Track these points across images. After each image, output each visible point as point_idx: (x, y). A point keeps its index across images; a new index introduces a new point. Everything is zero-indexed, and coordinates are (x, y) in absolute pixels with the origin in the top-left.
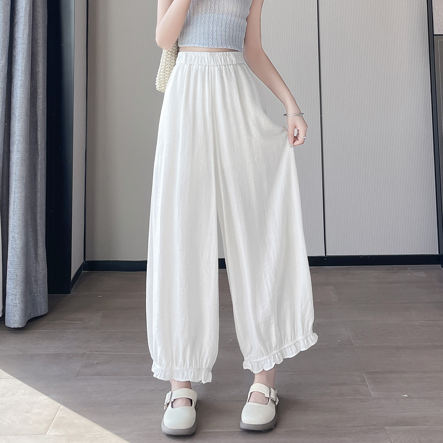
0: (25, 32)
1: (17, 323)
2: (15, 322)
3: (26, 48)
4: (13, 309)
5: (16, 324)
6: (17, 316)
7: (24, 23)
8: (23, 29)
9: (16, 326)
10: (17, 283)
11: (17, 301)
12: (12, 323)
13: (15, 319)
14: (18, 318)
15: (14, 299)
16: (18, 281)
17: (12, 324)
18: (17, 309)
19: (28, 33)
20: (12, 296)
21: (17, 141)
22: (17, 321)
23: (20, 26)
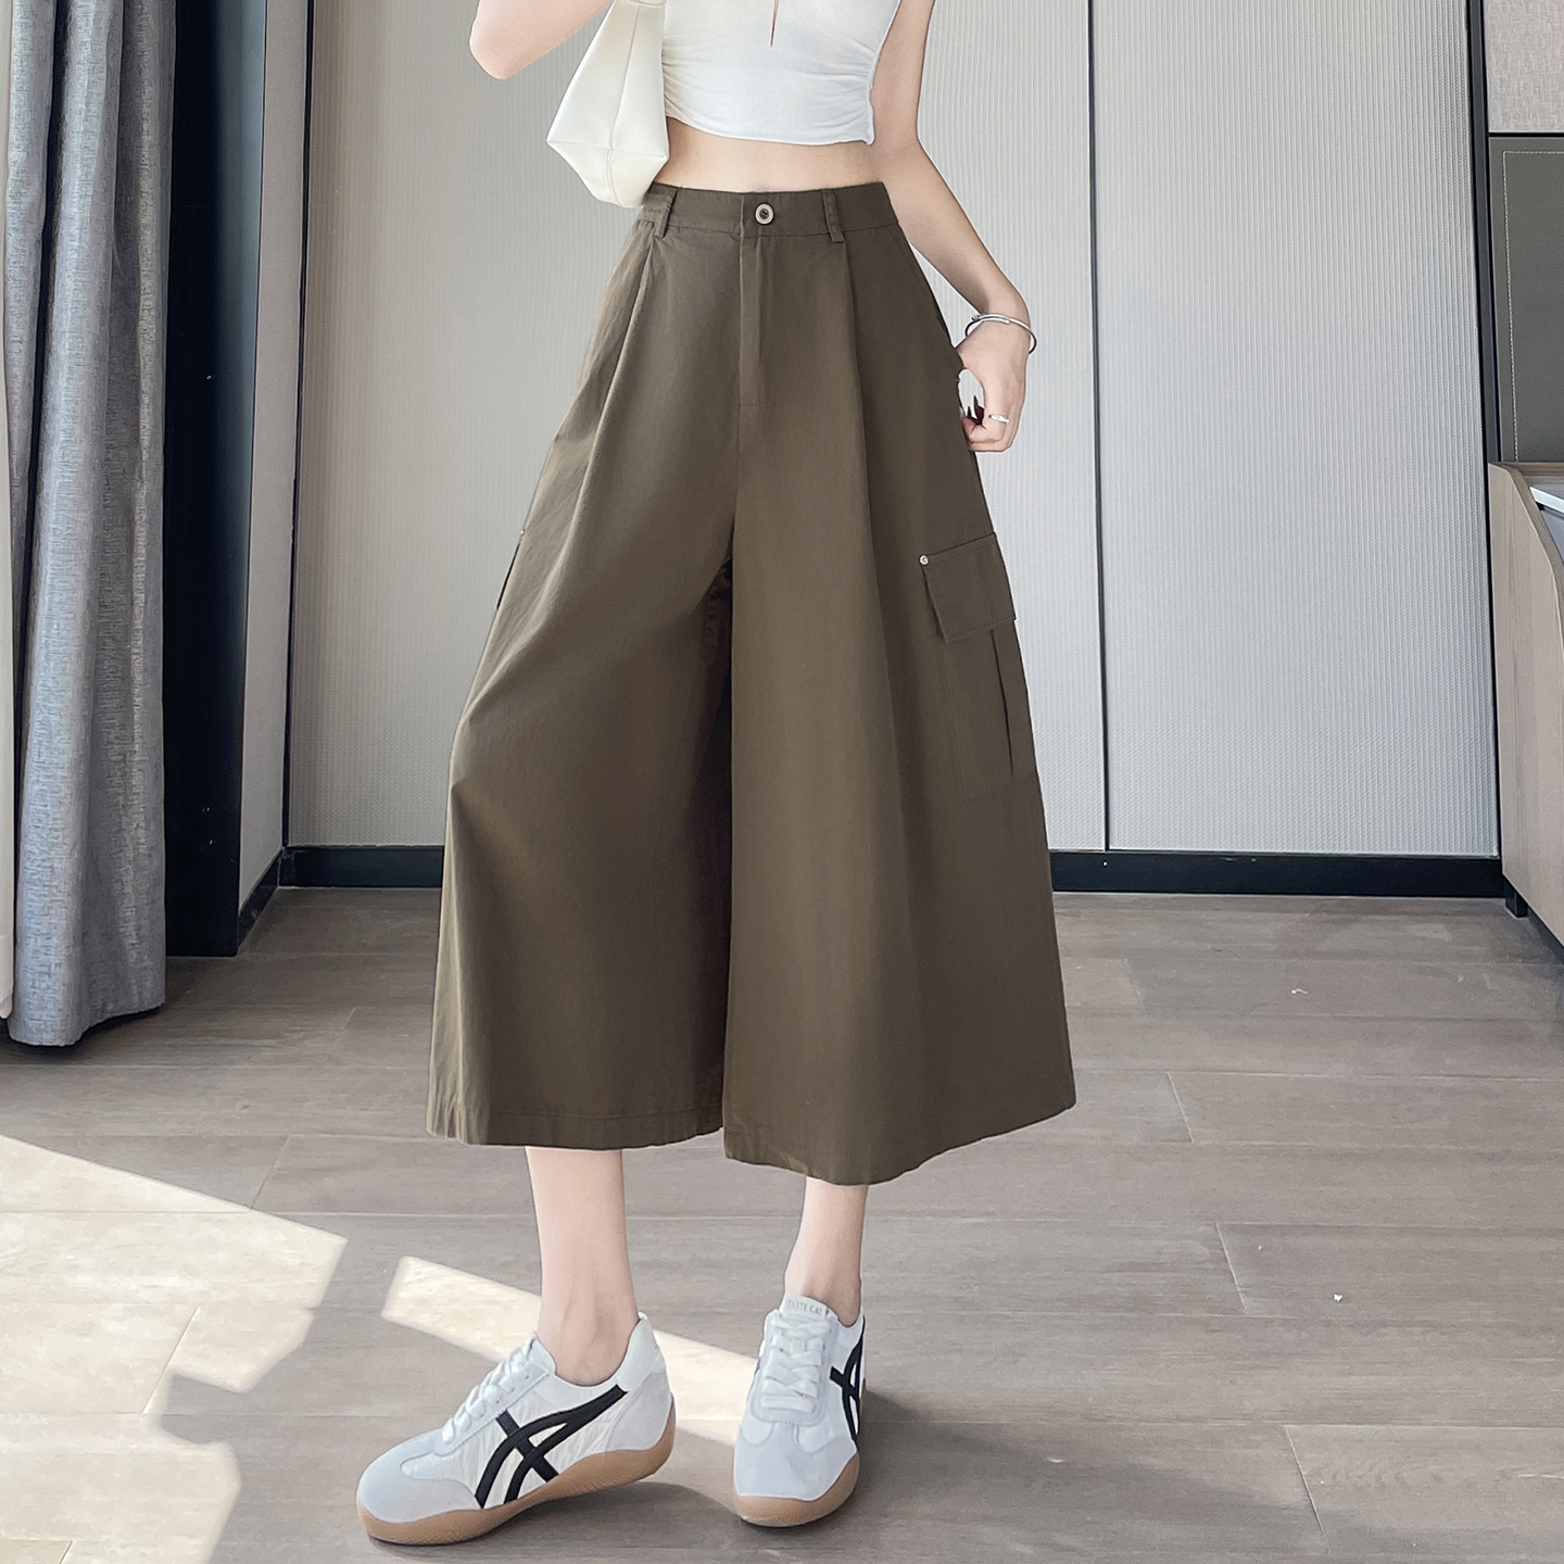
0: (95, 96)
1: (50, 1029)
2: (42, 1027)
3: (96, 148)
4: (37, 984)
5: (47, 1032)
6: (50, 1006)
7: (93, 65)
8: (86, 83)
9: (48, 1039)
10: (54, 895)
11: (51, 957)
12: (34, 1030)
13: (44, 1018)
14: (53, 1013)
15: (44, 951)
16: (55, 891)
17: (32, 1033)
18: (50, 984)
19: (102, 98)
20: (36, 940)
21: (62, 434)
22: (49, 1024)
23: (77, 75)
